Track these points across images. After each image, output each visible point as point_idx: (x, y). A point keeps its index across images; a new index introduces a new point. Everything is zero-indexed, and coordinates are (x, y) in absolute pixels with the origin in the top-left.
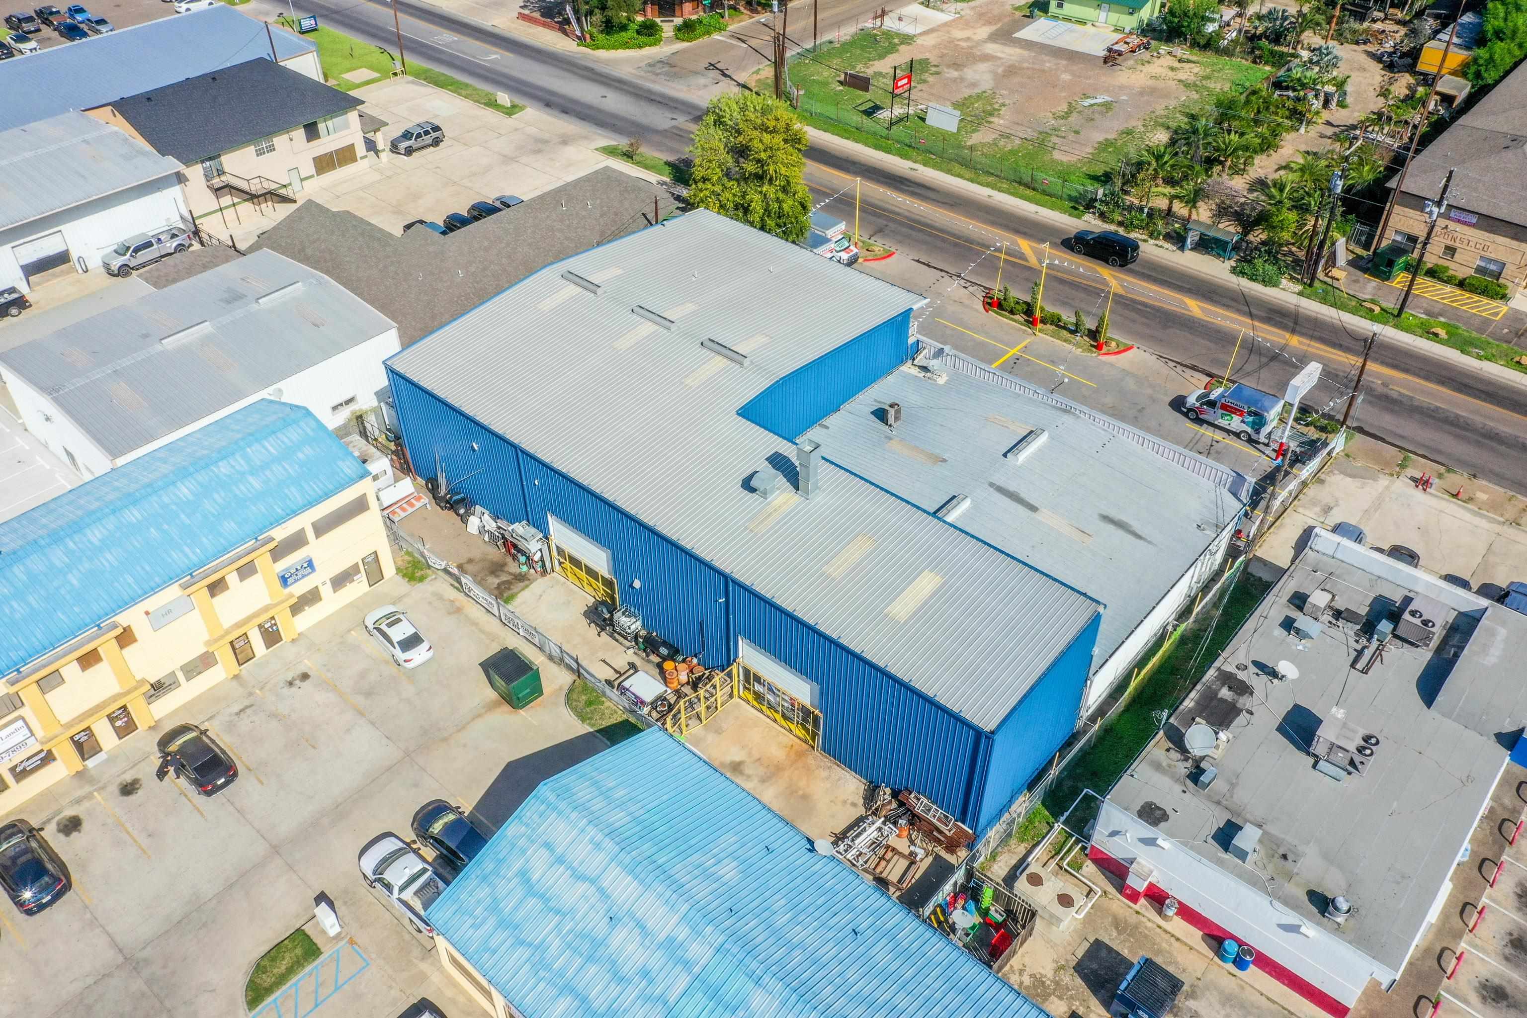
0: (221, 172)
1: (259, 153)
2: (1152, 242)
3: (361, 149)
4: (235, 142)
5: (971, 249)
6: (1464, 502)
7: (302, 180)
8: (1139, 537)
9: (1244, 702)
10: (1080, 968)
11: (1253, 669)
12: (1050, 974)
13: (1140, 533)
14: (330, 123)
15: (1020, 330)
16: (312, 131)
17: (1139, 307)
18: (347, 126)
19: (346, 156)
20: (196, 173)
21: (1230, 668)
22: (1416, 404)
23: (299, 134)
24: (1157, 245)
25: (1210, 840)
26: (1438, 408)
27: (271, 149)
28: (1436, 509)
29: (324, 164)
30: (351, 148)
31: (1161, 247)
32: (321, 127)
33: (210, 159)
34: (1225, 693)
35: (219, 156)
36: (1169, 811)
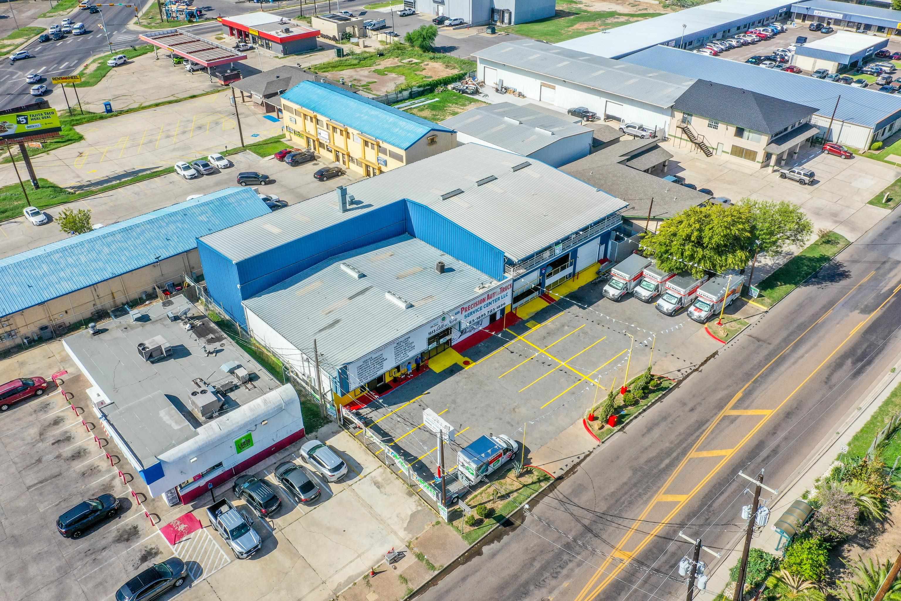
0: (689, 123)
1: (710, 126)
3: (760, 157)
4: (702, 114)
6: (366, 577)
7: (723, 151)
8: (321, 330)
9: (203, 340)
14: (751, 135)
16: (740, 132)
18: (759, 141)
19: (750, 155)
20: (679, 116)
23: (732, 130)
27: (716, 127)
29: (738, 151)
30: (755, 153)
32: (746, 134)
33: (688, 114)
35: (692, 115)
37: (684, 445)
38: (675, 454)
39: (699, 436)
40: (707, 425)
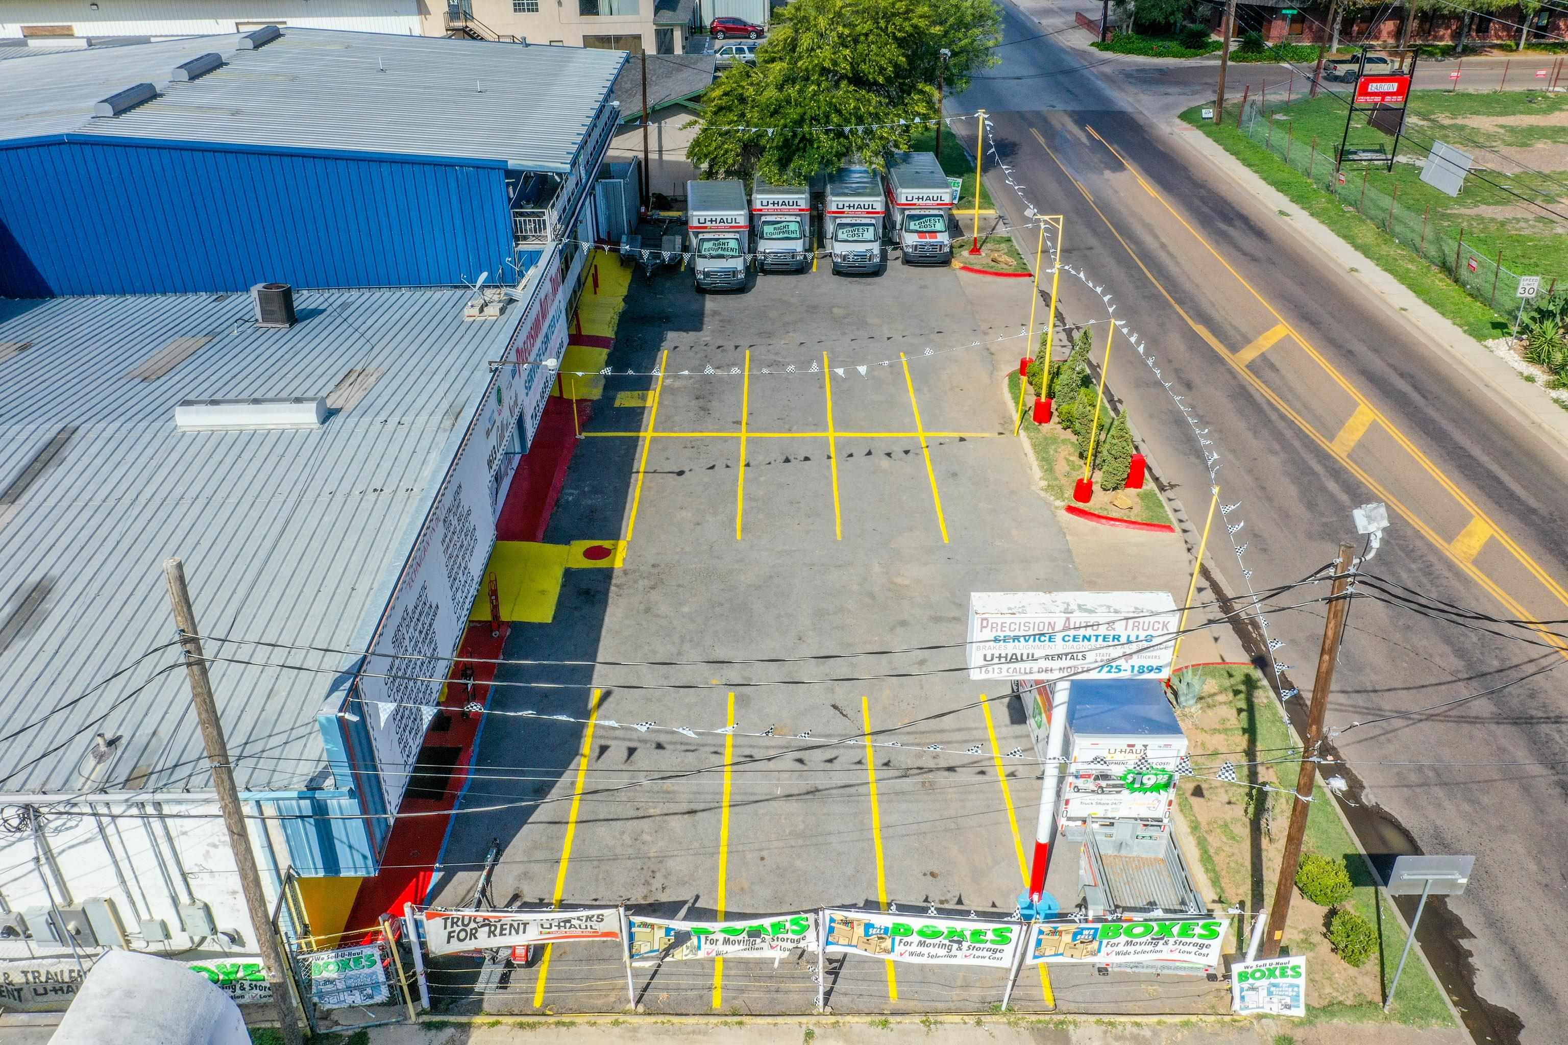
0: (469, 17)
1: (518, 9)
3: (650, 45)
18: (635, 11)
19: (629, 46)
20: (439, 8)
27: (533, 8)
29: (597, 42)
30: (635, 37)
32: (603, 2)
37: (1297, 444)
38: (1317, 468)
39: (1283, 417)
40: (1253, 392)
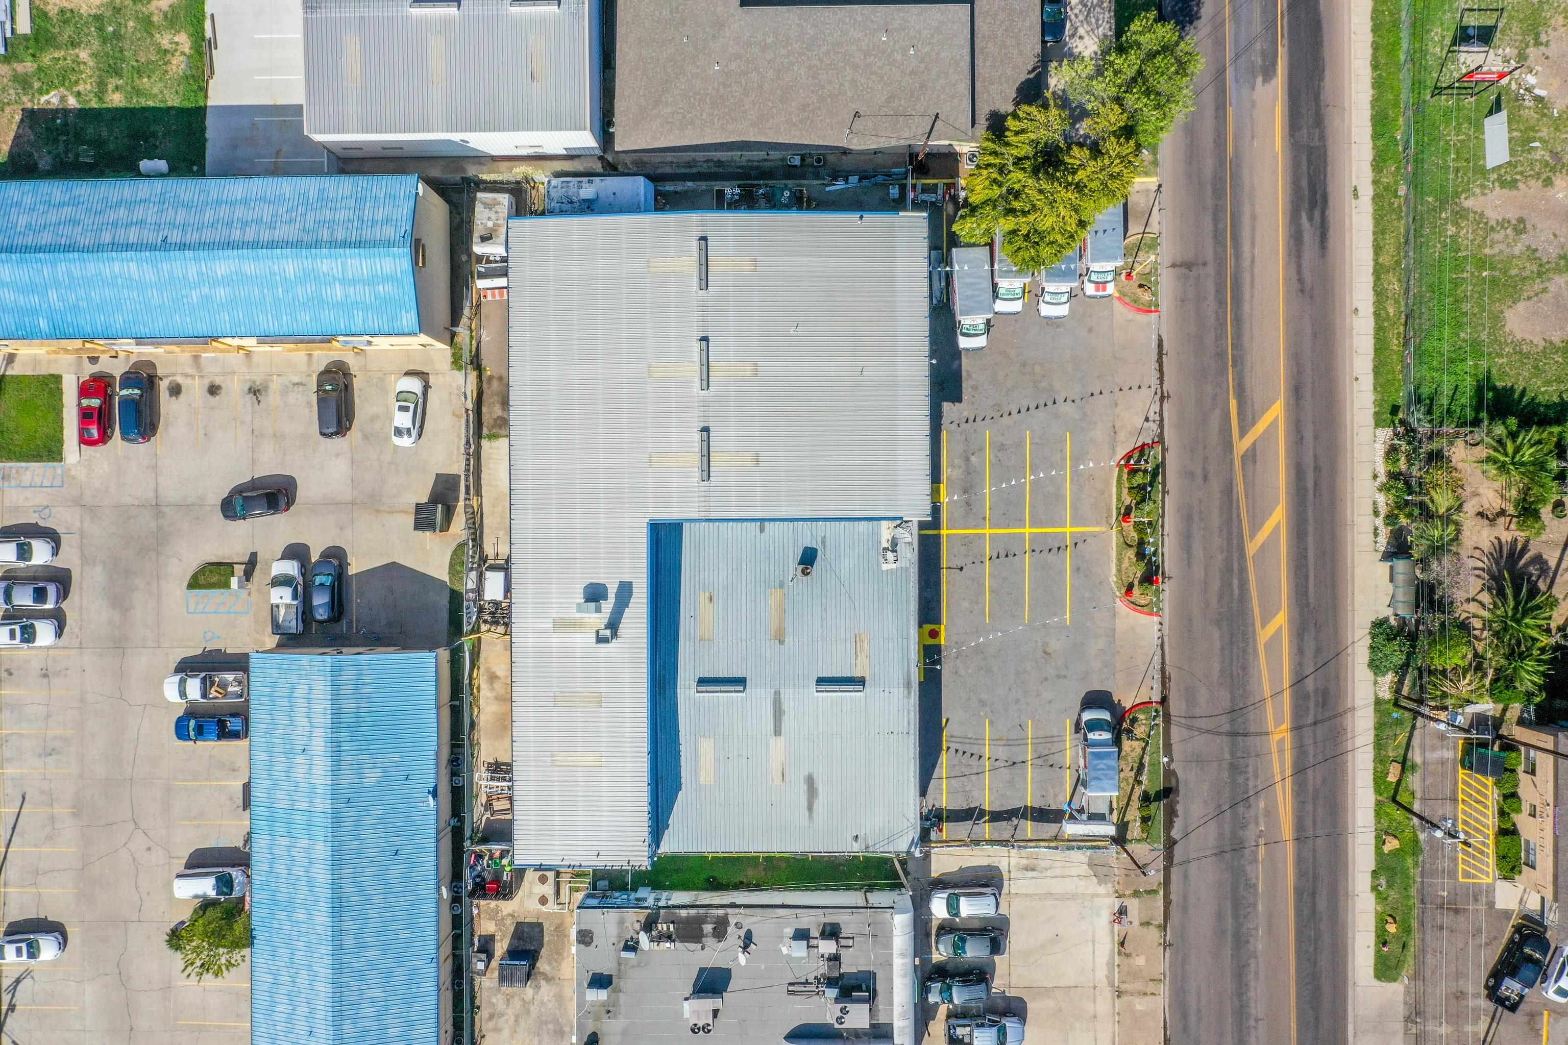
2: (1379, 522)
5: (1223, 371)
6: (1119, 953)
8: (810, 808)
9: (710, 941)
10: (519, 925)
11: (742, 932)
12: (505, 913)
13: (815, 807)
15: (1109, 510)
17: (1236, 582)
21: (732, 921)
22: (1248, 868)
24: (1376, 529)
25: (590, 973)
26: (1255, 886)
28: (1094, 937)
31: (1376, 535)
34: (708, 928)
36: (594, 944)
37: (1236, 543)
39: (1239, 515)
40: (1235, 491)
